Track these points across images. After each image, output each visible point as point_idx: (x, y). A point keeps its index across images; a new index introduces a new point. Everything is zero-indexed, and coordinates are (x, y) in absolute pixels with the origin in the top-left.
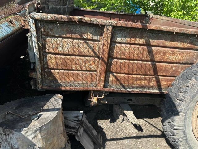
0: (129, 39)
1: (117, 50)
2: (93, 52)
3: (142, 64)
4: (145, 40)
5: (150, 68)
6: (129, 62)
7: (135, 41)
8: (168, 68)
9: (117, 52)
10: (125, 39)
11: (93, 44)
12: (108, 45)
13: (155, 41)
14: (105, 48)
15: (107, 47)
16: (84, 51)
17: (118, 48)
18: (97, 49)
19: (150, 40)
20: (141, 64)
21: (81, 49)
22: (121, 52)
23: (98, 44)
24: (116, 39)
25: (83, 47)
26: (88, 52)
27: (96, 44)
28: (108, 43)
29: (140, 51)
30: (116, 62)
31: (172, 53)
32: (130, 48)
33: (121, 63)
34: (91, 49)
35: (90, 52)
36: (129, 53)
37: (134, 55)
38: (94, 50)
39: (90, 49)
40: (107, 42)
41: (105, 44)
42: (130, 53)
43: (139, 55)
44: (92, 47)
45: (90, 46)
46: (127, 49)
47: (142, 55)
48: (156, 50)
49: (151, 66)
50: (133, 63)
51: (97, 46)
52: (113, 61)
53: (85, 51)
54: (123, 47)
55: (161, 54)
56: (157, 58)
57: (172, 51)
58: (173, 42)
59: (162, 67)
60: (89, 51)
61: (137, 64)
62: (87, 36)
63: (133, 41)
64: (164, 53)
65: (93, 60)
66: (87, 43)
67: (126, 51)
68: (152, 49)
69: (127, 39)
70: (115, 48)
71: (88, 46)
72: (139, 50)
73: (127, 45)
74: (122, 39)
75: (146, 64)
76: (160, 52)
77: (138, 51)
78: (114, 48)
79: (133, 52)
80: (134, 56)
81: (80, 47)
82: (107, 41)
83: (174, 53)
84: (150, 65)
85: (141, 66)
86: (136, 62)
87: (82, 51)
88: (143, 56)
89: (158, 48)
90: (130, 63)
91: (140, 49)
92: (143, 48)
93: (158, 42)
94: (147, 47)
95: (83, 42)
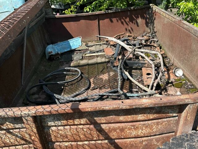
0: (64, 121)
1: (54, 134)
2: (22, 140)
3: (95, 144)
4: (88, 120)
5: (108, 147)
6: (77, 144)
7: (74, 122)
8: (135, 144)
9: (54, 136)
10: (59, 122)
11: (19, 132)
12: (36, 135)
13: (102, 118)
14: (33, 138)
15: (37, 137)
16: (10, 142)
17: (54, 132)
18: (27, 136)
19: (95, 118)
21: (6, 140)
22: (61, 135)
23: (26, 131)
24: (48, 124)
25: (8, 138)
26: (16, 142)
27: (23, 131)
28: (35, 133)
29: (86, 132)
30: (59, 146)
31: (133, 127)
32: (70, 130)
33: (66, 146)
34: (18, 138)
35: (18, 141)
36: (72, 135)
37: (79, 136)
38: (23, 138)
40: (33, 132)
41: (32, 134)
42: (74, 135)
43: (87, 136)
44: (19, 135)
45: (17, 135)
46: (67, 132)
47: (91, 135)
48: (108, 128)
49: (109, 144)
50: (83, 145)
51: (26, 134)
52: (55, 145)
53: (12, 141)
54: (61, 130)
55: (118, 131)
56: (113, 135)
58: (129, 116)
59: (125, 143)
60: (17, 141)
61: (88, 145)
62: (7, 127)
63: (71, 123)
64: (122, 130)
65: (27, 147)
66: (11, 133)
68: (101, 127)
69: (62, 122)
70: (51, 132)
71: (14, 135)
73: (66, 127)
74: (55, 122)
75: (101, 143)
76: (115, 130)
77: (83, 132)
79: (77, 134)
80: (81, 138)
81: (4, 138)
83: (137, 127)
84: (107, 144)
85: (95, 146)
86: (86, 142)
87: (8, 141)
91: (85, 130)
92: (88, 128)
93: (106, 119)
94: (94, 126)
95: (5, 133)
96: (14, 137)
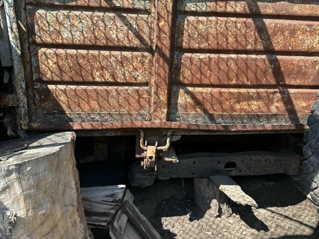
0: (212, 3)
1: (190, 32)
2: (137, 37)
3: (247, 59)
4: (248, 4)
5: (265, 68)
6: (219, 57)
7: (226, 7)
8: (305, 66)
9: (189, 35)
10: (204, 4)
11: (137, 18)
12: (168, 16)
13: (269, 4)
14: (162, 23)
15: (168, 22)
16: (117, 37)
17: (190, 26)
18: (146, 30)
19: (259, 3)
20: (246, 61)
21: (111, 32)
22: (199, 34)
23: (148, 18)
24: (186, 6)
25: (115, 27)
26: (126, 39)
27: (142, 19)
28: (168, 12)
29: (240, 30)
30: (191, 59)
31: (309, 29)
32: (217, 23)
33: (201, 60)
34: (132, 31)
35: (130, 38)
36: (217, 34)
37: (227, 39)
38: (138, 32)
39: (130, 32)
40: (167, 9)
41: (162, 14)
42: (219, 35)
43: (239, 39)
44: (134, 26)
45: (131, 24)
46: (211, 27)
47: (245, 38)
48: (273, 25)
49: (267, 63)
50: (228, 59)
51: (145, 25)
52: (183, 56)
53: (121, 35)
54: (202, 23)
55: (286, 33)
56: (278, 42)
57: (308, 26)
58: (308, 6)
59: (291, 64)
60: (128, 37)
61: (236, 61)
62: (121, 3)
63: (221, 7)
64: (293, 32)
65: (139, 56)
66: (123, 19)
67: (210, 30)
68: (264, 23)
69: (208, 3)
70: (185, 26)
71: (126, 25)
72: (236, 27)
73: (210, 18)
74: (198, 4)
75: (256, 60)
76: (282, 30)
77: (234, 29)
78: (183, 27)
79: (225, 33)
80: (228, 43)
81: (109, 27)
82: (166, 6)
83: (315, 30)
84: (264, 60)
85: (246, 64)
86: (233, 56)
87: (114, 36)
88: (247, 41)
89: (277, 21)
90: (220, 60)
91: (239, 25)
92: (245, 23)
93: (275, 6)
94: (253, 20)
95: (115, 17)
96: (125, 28)
